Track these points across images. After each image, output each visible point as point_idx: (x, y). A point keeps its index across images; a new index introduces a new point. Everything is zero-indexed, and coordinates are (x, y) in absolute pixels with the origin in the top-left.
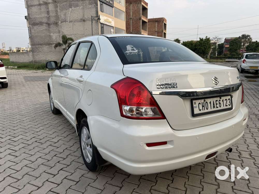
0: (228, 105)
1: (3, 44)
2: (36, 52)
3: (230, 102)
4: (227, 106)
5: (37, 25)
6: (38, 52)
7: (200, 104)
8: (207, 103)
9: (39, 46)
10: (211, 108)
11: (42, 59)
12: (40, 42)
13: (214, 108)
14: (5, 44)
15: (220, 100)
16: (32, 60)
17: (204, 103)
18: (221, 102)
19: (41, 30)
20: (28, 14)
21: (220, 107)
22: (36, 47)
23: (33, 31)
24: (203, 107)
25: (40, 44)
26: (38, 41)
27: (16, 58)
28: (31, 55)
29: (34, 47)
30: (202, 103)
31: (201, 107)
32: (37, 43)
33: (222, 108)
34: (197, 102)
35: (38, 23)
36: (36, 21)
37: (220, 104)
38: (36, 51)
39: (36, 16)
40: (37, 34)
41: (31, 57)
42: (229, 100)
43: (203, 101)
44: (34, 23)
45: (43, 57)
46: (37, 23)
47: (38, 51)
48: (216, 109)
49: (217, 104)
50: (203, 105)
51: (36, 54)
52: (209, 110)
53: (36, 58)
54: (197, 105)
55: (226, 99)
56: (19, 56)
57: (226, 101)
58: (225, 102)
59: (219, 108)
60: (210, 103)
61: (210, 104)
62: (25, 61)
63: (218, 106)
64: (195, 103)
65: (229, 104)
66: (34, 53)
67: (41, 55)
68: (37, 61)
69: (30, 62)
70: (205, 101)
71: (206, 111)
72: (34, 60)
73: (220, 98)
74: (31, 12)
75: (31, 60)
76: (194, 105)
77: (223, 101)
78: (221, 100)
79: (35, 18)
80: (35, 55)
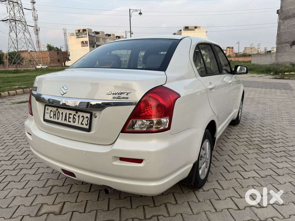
0: (85, 125)
1: (259, 45)
2: (280, 53)
3: (87, 121)
4: (83, 124)
5: (289, 19)
6: (283, 53)
7: (52, 112)
8: (59, 113)
9: (286, 45)
10: (62, 120)
11: (286, 61)
12: (288, 40)
13: (65, 121)
14: (261, 45)
15: (75, 115)
16: (274, 63)
17: (56, 111)
18: (76, 117)
19: (293, 24)
20: (281, 7)
21: (74, 122)
22: (282, 46)
23: (282, 27)
24: (54, 116)
25: (287, 42)
26: (286, 38)
27: (257, 60)
28: (274, 56)
29: (280, 46)
30: (54, 111)
31: (52, 115)
32: (284, 41)
33: (76, 124)
34: (50, 108)
35: (291, 16)
36: (289, 13)
37: (74, 119)
38: (281, 51)
39: (290, 7)
40: (286, 29)
41: (274, 58)
42: (87, 118)
43: (55, 109)
44: (286, 16)
45: (288, 58)
46: (289, 17)
47: (283, 51)
48: (67, 123)
49: (69, 118)
50: (55, 114)
51: (281, 55)
52: (60, 121)
53: (279, 60)
54: (49, 111)
55: (83, 116)
56: (261, 59)
57: (83, 118)
58: (81, 119)
59: (72, 124)
60: (62, 113)
61: (62, 115)
62: (266, 63)
63: (71, 120)
64: (48, 109)
65: (87, 124)
66: (278, 54)
67: (285, 56)
68: (279, 64)
69: (271, 65)
70: (57, 110)
71: (56, 120)
72: (277, 62)
73: (77, 113)
74: (285, 4)
75: (272, 63)
76: (46, 111)
77: (79, 116)
78: (77, 115)
79: (288, 10)
80: (279, 56)
